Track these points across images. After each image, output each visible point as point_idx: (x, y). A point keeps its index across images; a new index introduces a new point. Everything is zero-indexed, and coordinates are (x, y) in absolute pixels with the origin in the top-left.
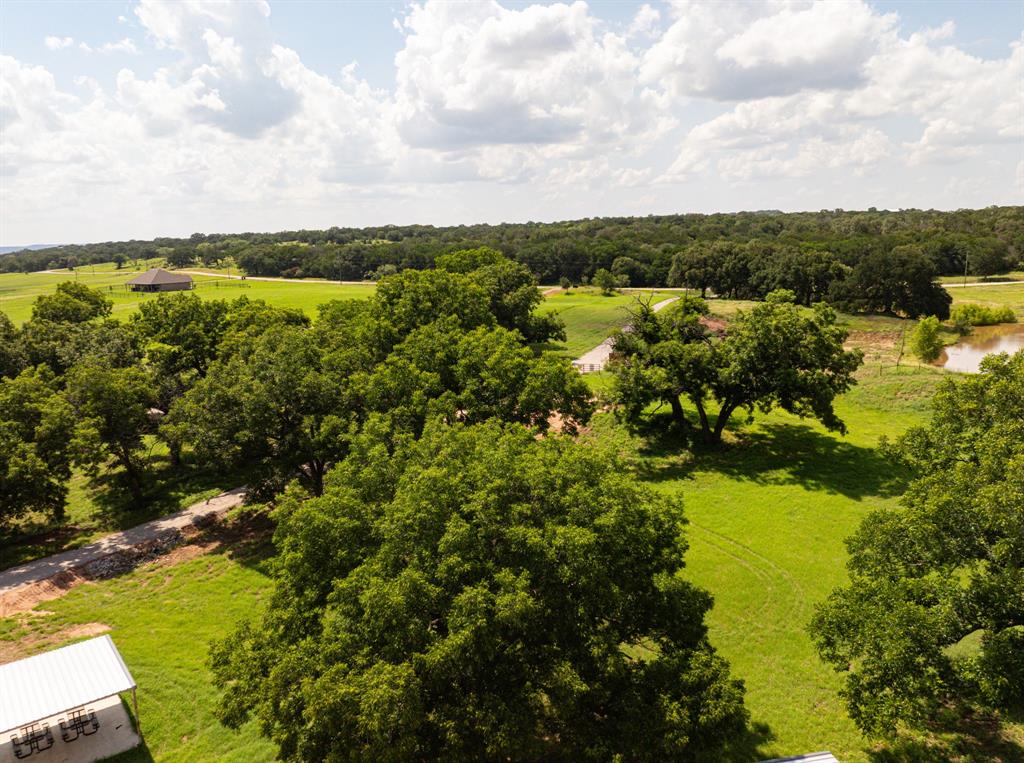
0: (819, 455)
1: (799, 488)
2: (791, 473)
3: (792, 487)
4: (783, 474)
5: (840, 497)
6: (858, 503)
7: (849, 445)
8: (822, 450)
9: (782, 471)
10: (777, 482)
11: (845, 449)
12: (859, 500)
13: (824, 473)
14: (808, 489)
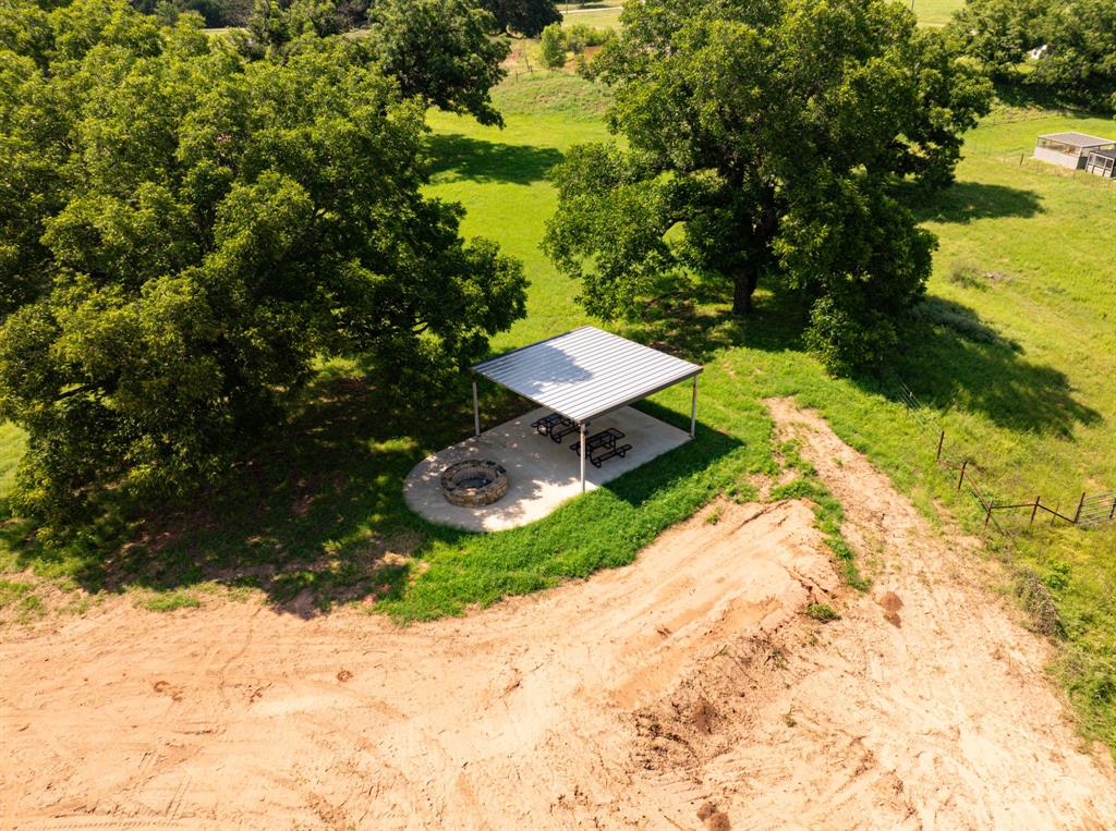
0: (479, 156)
1: (470, 183)
2: (457, 172)
3: (463, 182)
4: (450, 174)
5: (511, 185)
6: (528, 188)
7: (504, 145)
8: (481, 152)
9: (449, 172)
10: (447, 181)
11: (501, 149)
12: (529, 185)
13: (490, 169)
14: (479, 182)
